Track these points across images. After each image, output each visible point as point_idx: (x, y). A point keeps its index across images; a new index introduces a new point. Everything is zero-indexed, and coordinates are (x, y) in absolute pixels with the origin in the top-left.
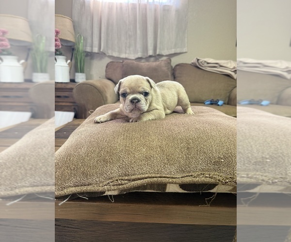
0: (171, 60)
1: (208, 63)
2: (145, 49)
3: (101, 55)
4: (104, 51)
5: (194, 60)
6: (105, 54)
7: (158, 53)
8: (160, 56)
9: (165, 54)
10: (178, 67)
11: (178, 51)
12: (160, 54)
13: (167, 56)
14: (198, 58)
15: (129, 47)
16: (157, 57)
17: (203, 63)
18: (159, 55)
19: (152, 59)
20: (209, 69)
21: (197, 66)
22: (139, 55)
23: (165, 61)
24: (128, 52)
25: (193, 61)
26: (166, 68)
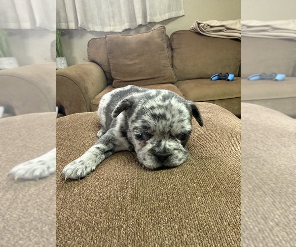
0: (165, 28)
1: (212, 27)
2: (132, 17)
3: (82, 31)
4: (82, 27)
5: (194, 25)
6: (85, 29)
7: (148, 21)
8: (152, 24)
9: (157, 22)
10: (175, 36)
11: (173, 15)
12: (152, 21)
13: (160, 23)
14: (199, 22)
15: (113, 18)
16: (149, 26)
17: (205, 27)
18: (150, 23)
19: (143, 29)
20: (213, 34)
21: (198, 33)
22: (126, 26)
23: (158, 30)
24: (112, 23)
25: (192, 26)
26: (161, 39)
